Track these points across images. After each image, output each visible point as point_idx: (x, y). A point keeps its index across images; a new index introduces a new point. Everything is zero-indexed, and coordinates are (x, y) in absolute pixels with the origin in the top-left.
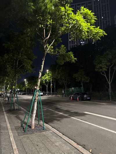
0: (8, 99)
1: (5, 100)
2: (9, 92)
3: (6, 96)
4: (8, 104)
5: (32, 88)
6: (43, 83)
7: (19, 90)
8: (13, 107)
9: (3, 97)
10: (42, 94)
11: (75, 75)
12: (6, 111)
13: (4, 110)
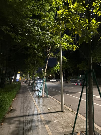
0: (31, 84)
1: (29, 85)
2: (32, 79)
3: (30, 83)
4: (31, 87)
5: (48, 76)
6: (55, 72)
7: (38, 77)
8: (34, 89)
9: (28, 83)
10: (55, 80)
11: (78, 66)
12: (30, 91)
13: (29, 90)
